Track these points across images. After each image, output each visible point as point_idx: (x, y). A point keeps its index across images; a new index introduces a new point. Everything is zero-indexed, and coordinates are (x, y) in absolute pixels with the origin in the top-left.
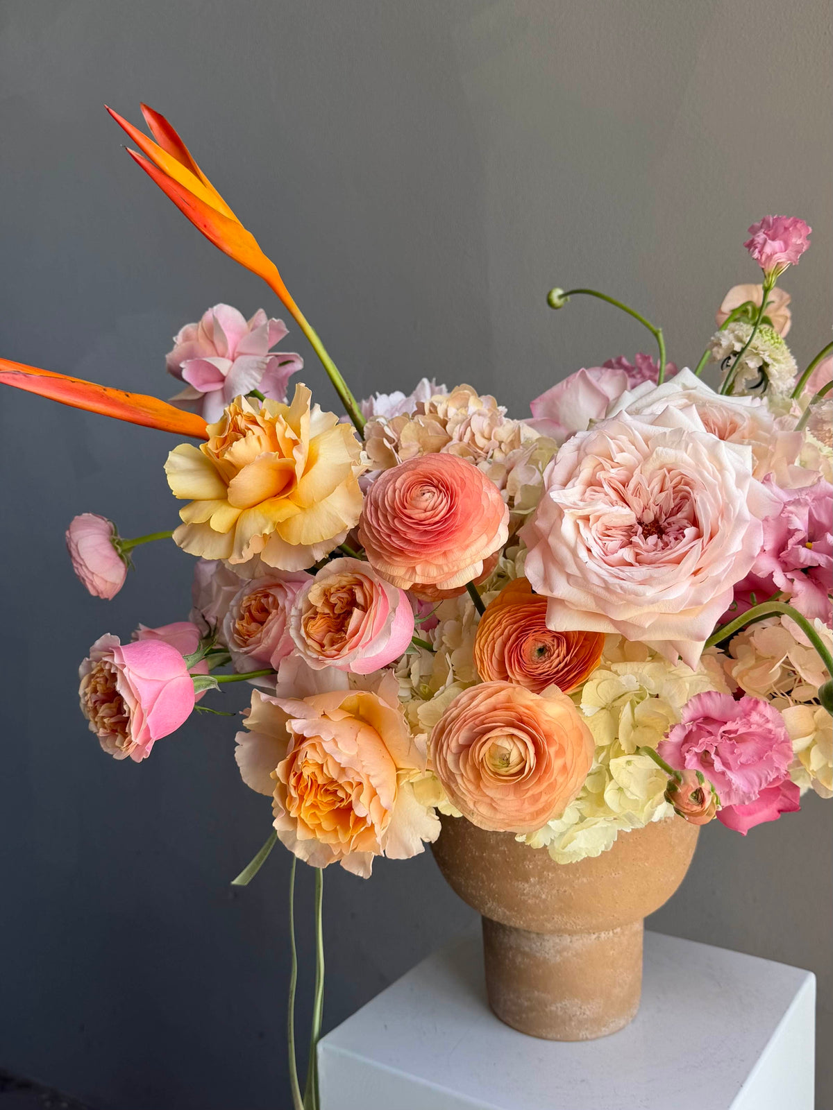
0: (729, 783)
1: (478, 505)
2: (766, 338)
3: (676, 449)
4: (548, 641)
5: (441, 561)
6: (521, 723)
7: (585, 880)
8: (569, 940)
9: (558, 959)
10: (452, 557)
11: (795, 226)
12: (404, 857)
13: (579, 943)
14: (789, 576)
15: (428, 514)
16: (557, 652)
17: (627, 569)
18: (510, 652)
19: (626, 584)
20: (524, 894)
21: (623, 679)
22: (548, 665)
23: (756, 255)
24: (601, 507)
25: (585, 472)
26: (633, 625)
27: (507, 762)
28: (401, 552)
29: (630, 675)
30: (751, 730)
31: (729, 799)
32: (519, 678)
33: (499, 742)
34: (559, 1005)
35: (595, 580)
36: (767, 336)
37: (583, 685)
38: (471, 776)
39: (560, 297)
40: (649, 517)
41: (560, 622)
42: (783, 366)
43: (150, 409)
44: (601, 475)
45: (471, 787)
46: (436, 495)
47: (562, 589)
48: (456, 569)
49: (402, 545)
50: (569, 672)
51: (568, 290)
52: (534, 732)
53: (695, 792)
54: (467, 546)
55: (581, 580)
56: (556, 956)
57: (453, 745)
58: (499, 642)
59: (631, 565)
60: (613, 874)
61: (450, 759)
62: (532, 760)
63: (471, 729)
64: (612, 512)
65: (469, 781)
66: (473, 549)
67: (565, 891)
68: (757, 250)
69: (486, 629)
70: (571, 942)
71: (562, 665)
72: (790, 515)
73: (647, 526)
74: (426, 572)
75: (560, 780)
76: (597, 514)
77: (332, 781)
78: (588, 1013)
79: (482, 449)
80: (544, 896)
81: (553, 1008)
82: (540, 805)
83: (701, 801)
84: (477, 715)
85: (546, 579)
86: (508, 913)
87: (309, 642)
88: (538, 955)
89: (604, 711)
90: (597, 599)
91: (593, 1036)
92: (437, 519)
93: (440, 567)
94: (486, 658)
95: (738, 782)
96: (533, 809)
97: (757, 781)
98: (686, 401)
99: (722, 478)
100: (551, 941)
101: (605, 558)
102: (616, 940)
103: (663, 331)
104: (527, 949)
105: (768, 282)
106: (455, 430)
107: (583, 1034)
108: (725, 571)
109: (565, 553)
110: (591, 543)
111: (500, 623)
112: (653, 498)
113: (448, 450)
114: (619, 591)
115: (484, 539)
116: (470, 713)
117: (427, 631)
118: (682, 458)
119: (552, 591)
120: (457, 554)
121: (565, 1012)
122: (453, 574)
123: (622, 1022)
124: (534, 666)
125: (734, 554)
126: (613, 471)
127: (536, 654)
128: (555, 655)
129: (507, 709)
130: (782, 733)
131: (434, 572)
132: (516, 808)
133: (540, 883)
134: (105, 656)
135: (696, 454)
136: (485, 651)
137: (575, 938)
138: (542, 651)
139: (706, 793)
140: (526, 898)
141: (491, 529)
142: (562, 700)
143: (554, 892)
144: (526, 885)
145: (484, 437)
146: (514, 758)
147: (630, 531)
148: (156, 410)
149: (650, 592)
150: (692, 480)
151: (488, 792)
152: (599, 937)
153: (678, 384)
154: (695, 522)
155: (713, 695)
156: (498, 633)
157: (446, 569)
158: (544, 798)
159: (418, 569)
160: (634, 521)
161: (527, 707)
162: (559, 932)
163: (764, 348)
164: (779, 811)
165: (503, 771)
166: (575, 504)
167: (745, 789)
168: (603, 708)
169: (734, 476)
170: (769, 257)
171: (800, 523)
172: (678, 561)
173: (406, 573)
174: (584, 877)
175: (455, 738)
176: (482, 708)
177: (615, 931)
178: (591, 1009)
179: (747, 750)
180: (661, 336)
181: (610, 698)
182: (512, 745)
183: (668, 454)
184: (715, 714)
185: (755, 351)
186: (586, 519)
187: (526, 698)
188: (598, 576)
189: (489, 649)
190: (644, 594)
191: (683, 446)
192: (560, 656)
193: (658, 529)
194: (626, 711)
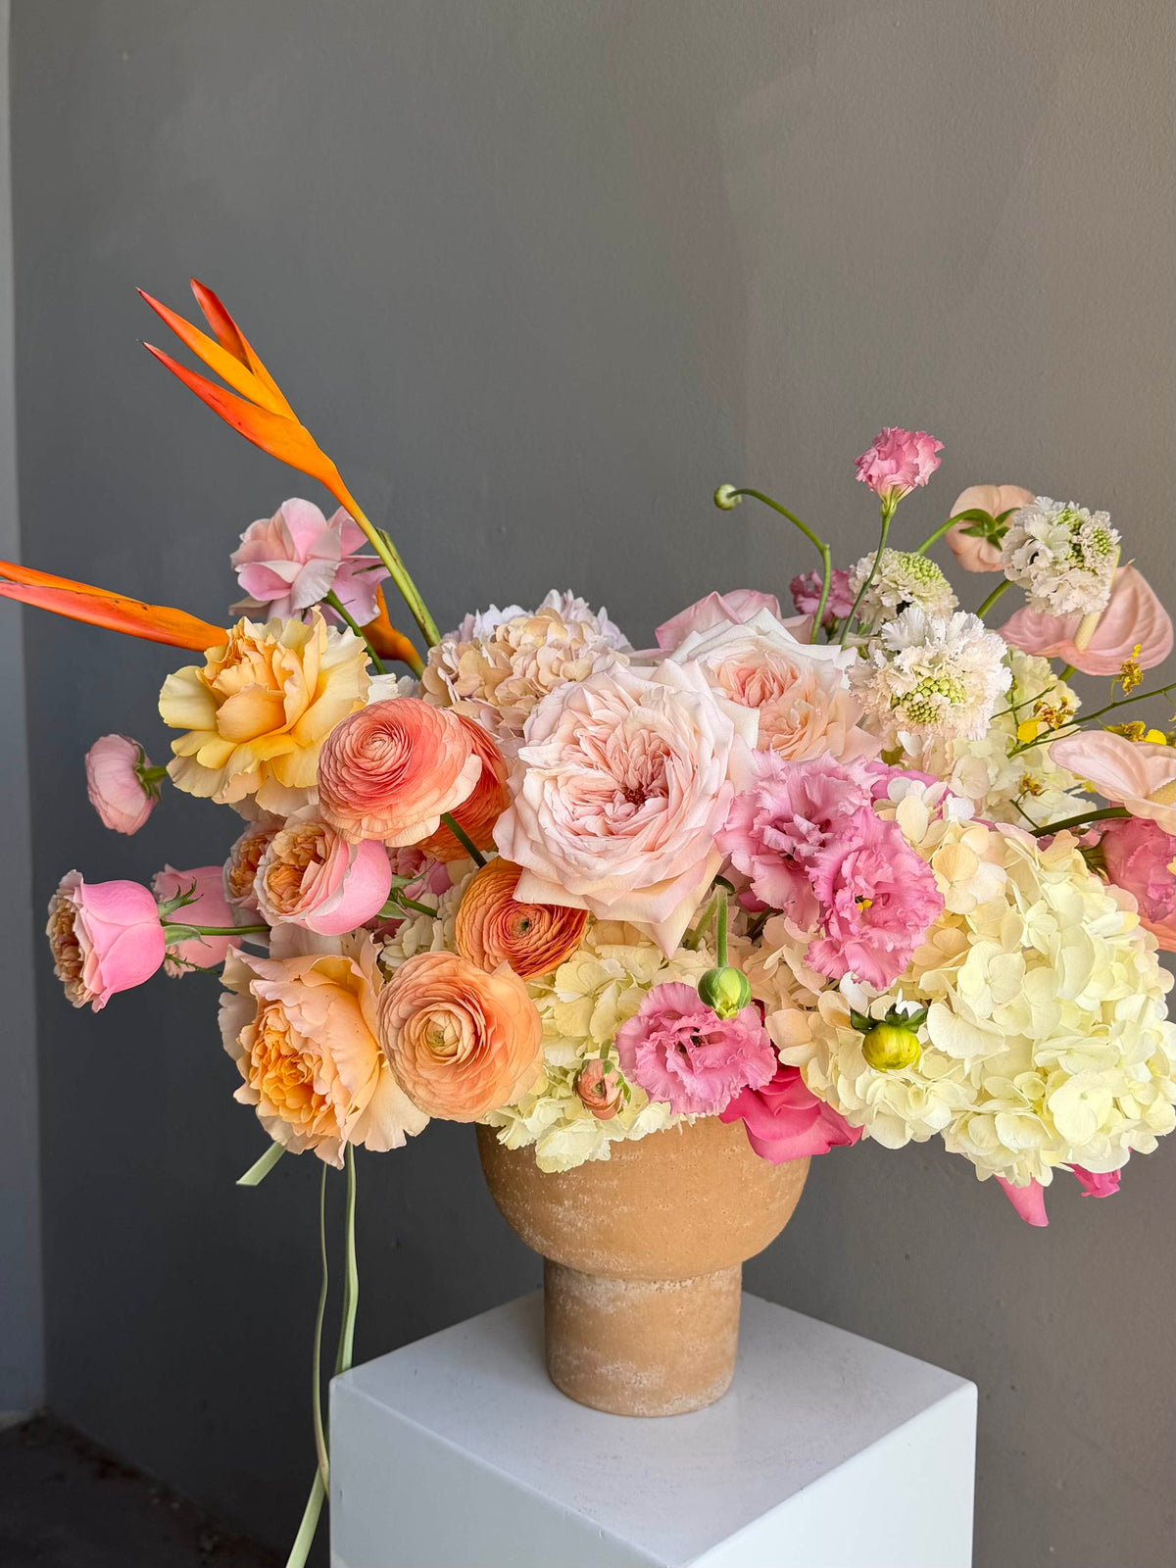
0: (681, 1086)
1: (433, 759)
3: (654, 710)
4: (531, 915)
5: (385, 816)
6: (464, 998)
7: (626, 1209)
8: (624, 1288)
9: (611, 1310)
10: (397, 812)
11: (912, 442)
12: (382, 1149)
13: (637, 1292)
14: (754, 858)
15: (374, 764)
16: (537, 927)
17: (586, 838)
18: (490, 923)
19: (583, 856)
20: (558, 1220)
21: (603, 963)
22: (526, 942)
24: (572, 768)
25: (564, 729)
26: (600, 903)
27: (440, 1038)
28: (346, 804)
29: (613, 959)
30: (715, 1030)
31: (691, 1105)
33: (435, 1018)
34: (610, 1367)
35: (554, 849)
37: (556, 968)
38: (409, 1054)
39: (730, 495)
40: (633, 784)
41: (528, 893)
42: (930, 605)
43: (170, 623)
44: (578, 733)
45: (408, 1066)
46: (386, 744)
47: (524, 857)
48: (401, 825)
49: (346, 796)
50: (548, 950)
51: (741, 487)
52: (471, 1010)
53: (600, 1084)
54: (414, 802)
55: (541, 848)
56: (608, 1306)
57: (394, 1018)
58: (481, 910)
59: (595, 835)
60: (661, 1206)
61: (391, 1033)
62: (467, 1041)
63: (411, 1002)
64: (581, 775)
65: (407, 1059)
66: (420, 806)
67: (603, 1221)
68: (862, 471)
69: (470, 896)
70: (626, 1290)
71: (541, 942)
72: (761, 791)
73: (632, 791)
74: (373, 826)
75: (499, 1064)
76: (568, 774)
77: (295, 1054)
78: (645, 1382)
80: (579, 1224)
81: (604, 1371)
82: (477, 1091)
83: (604, 1094)
84: (420, 985)
85: (513, 845)
86: (545, 1242)
87: (270, 895)
88: (589, 1302)
89: (587, 998)
90: (559, 870)
91: (652, 1412)
92: (383, 770)
93: (385, 822)
94: (465, 928)
95: (695, 1086)
96: (469, 1095)
97: (720, 1087)
98: (754, 648)
99: (699, 747)
100: (603, 1287)
101: (571, 824)
102: (685, 1295)
104: (577, 1293)
105: (885, 507)
106: (518, 663)
107: (638, 1408)
108: (680, 848)
109: (527, 815)
110: (558, 806)
111: (484, 891)
112: (635, 762)
113: (507, 686)
114: (574, 862)
115: (435, 795)
116: (412, 984)
117: (438, 896)
118: (659, 718)
119: (514, 858)
120: (401, 809)
121: (617, 1377)
122: (399, 831)
123: (693, 1403)
124: (512, 942)
125: (692, 830)
126: (590, 728)
127: (519, 928)
128: (535, 931)
129: (448, 983)
130: (759, 1038)
131: (378, 827)
132: (452, 1092)
133: (574, 1207)
134: (66, 894)
135: (674, 718)
136: (466, 921)
137: (631, 1285)
138: (526, 924)
139: (608, 1085)
140: (561, 1224)
141: (446, 782)
142: (512, 981)
143: (591, 1220)
144: (560, 1209)
145: (552, 672)
146: (448, 1035)
147: (610, 797)
148: (178, 626)
149: (601, 866)
150: (670, 746)
151: (421, 1072)
152: (660, 1289)
153: (752, 627)
154: (665, 791)
155: (678, 986)
156: (483, 900)
157: (390, 825)
158: (481, 1083)
159: (365, 822)
160: (616, 786)
161: (471, 984)
162: (614, 1276)
163: (906, 583)
165: (438, 1049)
166: (546, 763)
167: (703, 1095)
168: (586, 995)
169: (713, 741)
170: (881, 478)
172: (633, 834)
173: (353, 827)
174: (624, 1205)
175: (395, 1010)
176: (424, 980)
177: (684, 1284)
178: (650, 1378)
179: (713, 1053)
180: (828, 554)
181: (594, 985)
182: (448, 1022)
183: (647, 714)
184: (680, 1008)
185: (893, 585)
186: (554, 781)
188: (558, 843)
189: (472, 918)
190: (594, 868)
191: (661, 705)
192: (543, 931)
193: (636, 797)
194: (607, 998)
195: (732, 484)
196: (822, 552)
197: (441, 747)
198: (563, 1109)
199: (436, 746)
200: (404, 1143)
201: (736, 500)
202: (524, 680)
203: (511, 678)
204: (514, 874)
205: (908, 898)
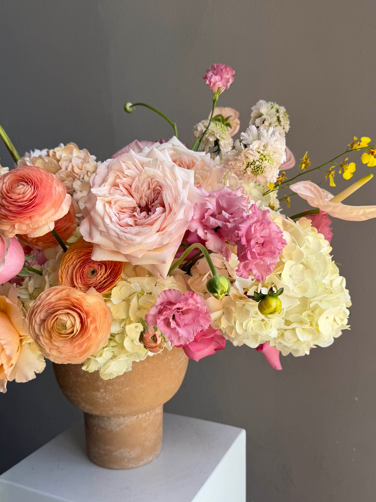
0: (178, 333)
1: (50, 194)
2: (218, 127)
3: (154, 168)
4: (96, 267)
5: (28, 222)
6: (74, 307)
7: (127, 389)
8: (123, 419)
9: (118, 429)
10: (34, 219)
11: (226, 69)
12: (24, 381)
13: (128, 421)
14: (206, 231)
15: (20, 196)
16: (100, 272)
17: (129, 228)
18: (76, 273)
19: (128, 235)
20: (98, 398)
21: (132, 285)
22: (95, 279)
23: (207, 82)
24: (117, 196)
25: (111, 179)
26: (134, 257)
27: (64, 327)
28: (6, 217)
29: (136, 283)
30: (189, 307)
31: (180, 341)
32: (80, 286)
33: (61, 317)
34: (118, 452)
35: (113, 233)
36: (219, 126)
37: (111, 289)
38: (47, 335)
39: (131, 107)
40: (143, 203)
41: (98, 256)
42: (226, 141)
44: (118, 181)
45: (47, 341)
46: (26, 186)
47: (97, 239)
48: (37, 226)
49: (6, 213)
50: (106, 282)
51: (134, 104)
52: (79, 311)
53: (153, 337)
54: (43, 214)
55: (106, 234)
56: (117, 428)
57: (38, 320)
58: (71, 268)
59: (131, 226)
60: (142, 385)
61: (36, 327)
62: (78, 326)
63: (47, 311)
64: (122, 200)
65: (47, 338)
66: (46, 216)
67: (118, 395)
68: (208, 80)
69: (65, 261)
70: (124, 420)
71: (102, 279)
72: (206, 202)
73: (143, 208)
74: (21, 228)
75: (94, 335)
76: (115, 200)
78: (133, 455)
79: (77, 174)
80: (107, 398)
81: (116, 454)
82: (83, 348)
83: (155, 341)
84: (51, 303)
85: (90, 234)
86: (91, 408)
88: (108, 428)
89: (124, 301)
90: (115, 243)
91: (136, 466)
92: (25, 199)
93: (28, 225)
94: (64, 276)
95: (183, 333)
96: (79, 351)
97: (192, 332)
98: (173, 152)
99: (176, 184)
100: (114, 421)
101: (119, 222)
102: (147, 418)
103: (177, 125)
104: (103, 425)
105: (215, 97)
106: (63, 164)
107: (130, 466)
108: (174, 228)
109: (98, 220)
110: (112, 215)
111: (72, 258)
112: (145, 193)
113: (59, 174)
114: (124, 239)
115: (53, 211)
116: (47, 303)
117: (41, 265)
118: (157, 172)
119: (92, 239)
120: (36, 218)
121: (122, 455)
122: (35, 229)
123: (151, 458)
124: (88, 280)
125: (179, 220)
126: (124, 179)
127: (90, 274)
128: (99, 274)
129: (66, 300)
130: (205, 309)
131: (24, 228)
132: (70, 351)
133: (105, 392)
135: (163, 171)
136: (64, 273)
137: (126, 418)
138: (93, 272)
139: (157, 336)
140: (99, 399)
141: (57, 205)
142: (96, 295)
143: (112, 396)
144: (99, 393)
145: (79, 168)
146: (68, 325)
147: (134, 209)
149: (138, 239)
150: (162, 184)
151: (55, 343)
152: (138, 417)
153: (170, 144)
154: (163, 206)
155: (172, 291)
156: (71, 263)
157: (31, 226)
158: (85, 345)
159: (17, 226)
160: (136, 205)
161: (77, 299)
162: (117, 416)
163: (217, 132)
164: (215, 350)
165: (63, 332)
166: (104, 195)
167: (186, 336)
168: (124, 300)
169: (182, 182)
170: (214, 84)
171: (212, 206)
172: (152, 224)
173: (10, 229)
174: (127, 387)
175: (39, 316)
176: (53, 300)
177: (146, 413)
178: (134, 453)
179: (188, 318)
180: (176, 127)
181: (127, 295)
182: (68, 318)
183: (151, 171)
184: (173, 300)
185: (213, 133)
186: (110, 203)
187: (77, 294)
188: (115, 231)
189: (66, 272)
190: (135, 240)
191: (157, 167)
192: (102, 274)
193: (147, 209)
194: (134, 301)
195: (131, 102)
196: (173, 127)
197: (53, 189)
198: (113, 352)
199: (51, 188)
200: (35, 377)
201: (133, 109)
202: (67, 172)
203: (61, 171)
204: (89, 248)
205: (275, 242)
